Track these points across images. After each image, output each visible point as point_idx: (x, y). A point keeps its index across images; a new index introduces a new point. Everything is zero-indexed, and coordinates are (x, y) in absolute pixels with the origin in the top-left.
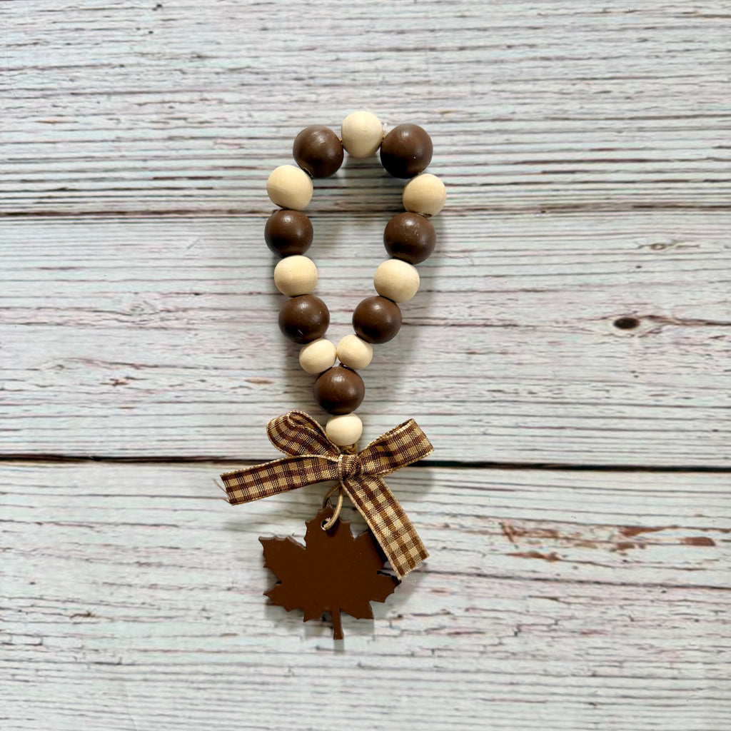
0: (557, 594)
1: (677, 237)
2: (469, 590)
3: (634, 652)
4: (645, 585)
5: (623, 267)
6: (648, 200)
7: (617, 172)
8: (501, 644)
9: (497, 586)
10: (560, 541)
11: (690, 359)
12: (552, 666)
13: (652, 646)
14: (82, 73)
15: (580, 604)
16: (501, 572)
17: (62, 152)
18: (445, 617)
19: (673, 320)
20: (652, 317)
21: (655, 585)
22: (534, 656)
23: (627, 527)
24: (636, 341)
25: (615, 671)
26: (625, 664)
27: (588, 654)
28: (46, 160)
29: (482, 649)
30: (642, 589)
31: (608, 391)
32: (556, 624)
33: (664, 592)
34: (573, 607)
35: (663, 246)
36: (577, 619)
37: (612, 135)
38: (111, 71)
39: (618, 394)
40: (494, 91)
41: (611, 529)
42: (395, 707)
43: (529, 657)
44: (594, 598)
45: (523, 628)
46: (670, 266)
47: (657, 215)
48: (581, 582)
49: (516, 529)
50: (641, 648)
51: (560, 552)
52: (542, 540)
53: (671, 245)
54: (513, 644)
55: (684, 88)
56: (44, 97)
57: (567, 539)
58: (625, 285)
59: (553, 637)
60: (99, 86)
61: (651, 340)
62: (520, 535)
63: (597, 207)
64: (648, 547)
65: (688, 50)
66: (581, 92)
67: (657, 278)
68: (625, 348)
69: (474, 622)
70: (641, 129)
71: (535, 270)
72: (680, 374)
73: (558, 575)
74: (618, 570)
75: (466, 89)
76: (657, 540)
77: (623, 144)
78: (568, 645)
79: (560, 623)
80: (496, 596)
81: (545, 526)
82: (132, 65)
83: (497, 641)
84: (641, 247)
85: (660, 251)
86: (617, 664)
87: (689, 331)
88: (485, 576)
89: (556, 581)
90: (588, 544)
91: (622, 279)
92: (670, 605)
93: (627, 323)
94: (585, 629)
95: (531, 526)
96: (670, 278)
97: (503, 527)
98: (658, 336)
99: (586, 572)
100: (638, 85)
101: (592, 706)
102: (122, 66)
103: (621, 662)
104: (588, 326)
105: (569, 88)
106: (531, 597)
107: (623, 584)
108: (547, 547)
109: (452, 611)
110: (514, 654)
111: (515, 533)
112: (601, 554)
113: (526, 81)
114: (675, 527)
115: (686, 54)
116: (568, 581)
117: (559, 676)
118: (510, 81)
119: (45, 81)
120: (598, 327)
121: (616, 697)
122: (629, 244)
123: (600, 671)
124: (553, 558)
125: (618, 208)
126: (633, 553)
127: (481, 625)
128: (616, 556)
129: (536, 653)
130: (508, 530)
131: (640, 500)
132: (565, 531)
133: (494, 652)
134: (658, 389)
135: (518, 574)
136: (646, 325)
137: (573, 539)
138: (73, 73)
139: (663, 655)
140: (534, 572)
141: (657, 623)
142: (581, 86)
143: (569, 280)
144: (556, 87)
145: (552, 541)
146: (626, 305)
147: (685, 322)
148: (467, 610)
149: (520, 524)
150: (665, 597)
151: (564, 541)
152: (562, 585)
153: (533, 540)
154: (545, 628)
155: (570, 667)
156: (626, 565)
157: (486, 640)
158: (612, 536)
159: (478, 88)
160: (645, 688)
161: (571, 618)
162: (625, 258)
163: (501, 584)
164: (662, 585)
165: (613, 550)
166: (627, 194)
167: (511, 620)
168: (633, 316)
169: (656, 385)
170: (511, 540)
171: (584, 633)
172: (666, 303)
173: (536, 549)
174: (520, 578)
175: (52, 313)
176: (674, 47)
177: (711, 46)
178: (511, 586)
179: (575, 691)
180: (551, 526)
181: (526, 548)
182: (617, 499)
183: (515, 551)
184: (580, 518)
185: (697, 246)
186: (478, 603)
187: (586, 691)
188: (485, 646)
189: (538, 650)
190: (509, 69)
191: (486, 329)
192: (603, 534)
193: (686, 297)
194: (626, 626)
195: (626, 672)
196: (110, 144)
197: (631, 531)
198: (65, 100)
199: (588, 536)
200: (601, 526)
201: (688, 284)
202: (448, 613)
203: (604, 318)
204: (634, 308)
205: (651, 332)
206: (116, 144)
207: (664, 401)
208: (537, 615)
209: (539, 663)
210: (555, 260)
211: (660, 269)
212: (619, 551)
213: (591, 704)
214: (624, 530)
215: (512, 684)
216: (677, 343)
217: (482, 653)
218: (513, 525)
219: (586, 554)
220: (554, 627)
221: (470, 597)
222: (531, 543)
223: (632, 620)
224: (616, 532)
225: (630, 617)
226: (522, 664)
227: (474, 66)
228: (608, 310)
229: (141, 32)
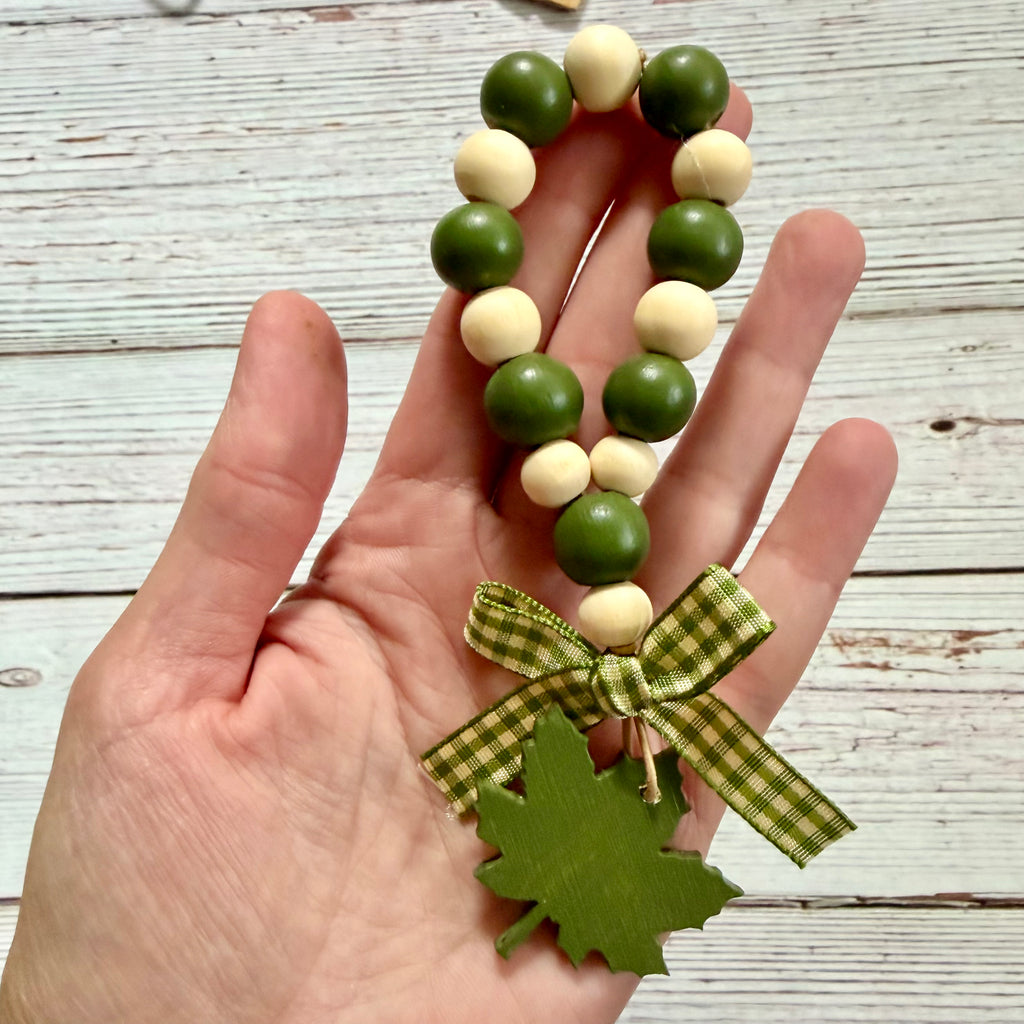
0: (892, 704)
1: (988, 337)
2: (802, 705)
3: (979, 763)
4: (985, 692)
5: (933, 370)
6: (955, 303)
7: (923, 277)
8: (838, 760)
9: (831, 699)
10: (892, 649)
11: (1010, 459)
12: (895, 781)
13: (998, 757)
14: (384, 202)
15: (919, 714)
16: (833, 685)
17: (367, 278)
18: (779, 734)
19: (989, 420)
20: (968, 419)
21: (995, 692)
22: (874, 771)
23: (960, 632)
24: (954, 443)
25: (963, 785)
26: (972, 777)
27: (932, 767)
28: (352, 288)
29: (819, 766)
30: (982, 696)
31: (929, 494)
32: (895, 736)
33: (1005, 699)
34: (911, 717)
35: (974, 348)
36: (916, 730)
37: (915, 242)
38: (414, 199)
39: (939, 497)
40: (796, 203)
41: (944, 634)
42: (733, 833)
43: (869, 773)
44: (932, 707)
45: (861, 742)
46: (982, 367)
47: (966, 317)
48: (917, 691)
49: (846, 640)
50: (987, 758)
51: (893, 661)
52: (874, 649)
53: (981, 346)
54: (851, 759)
55: (985, 192)
56: (348, 226)
57: (899, 646)
58: (938, 388)
59: (893, 750)
60: (403, 214)
61: (968, 441)
62: (852, 645)
63: (904, 313)
64: (984, 652)
65: (985, 156)
66: (881, 201)
67: (971, 379)
68: (943, 451)
69: (810, 737)
70: (943, 234)
71: (846, 376)
72: (1000, 474)
73: (893, 684)
74: (955, 677)
75: (767, 203)
76: (993, 644)
77: (928, 249)
78: (910, 758)
79: (899, 735)
80: (831, 710)
81: (876, 635)
82: (434, 193)
83: (834, 757)
84: (951, 350)
85: (971, 353)
86: (963, 777)
87: (1008, 431)
88: (817, 689)
89: (892, 690)
90: (920, 651)
91: (935, 382)
92: (1014, 713)
93: (943, 426)
94: (926, 741)
95: (861, 635)
96: (983, 379)
97: (833, 638)
98: (975, 437)
99: (921, 680)
100: (938, 191)
101: (940, 824)
102: (424, 193)
103: (968, 775)
104: (905, 430)
105: (870, 197)
106: (866, 708)
107: (962, 692)
108: (879, 656)
109: (784, 727)
110: (853, 770)
111: (845, 643)
112: (935, 661)
113: (827, 193)
114: (1010, 630)
115: (984, 160)
116: (903, 691)
117: (902, 791)
118: (811, 193)
119: (349, 210)
120: (915, 431)
121: (967, 813)
122: (940, 348)
123: (946, 785)
124: (886, 667)
125: (925, 312)
126: (969, 659)
127: (818, 740)
128: (951, 662)
129: (876, 768)
130: (838, 641)
131: (970, 603)
132: (896, 638)
133: (834, 769)
134: (980, 491)
135: (851, 685)
136: (962, 427)
137: (905, 647)
138: (376, 202)
139: (1011, 766)
140: (868, 682)
141: (1001, 731)
142: (881, 195)
143: (883, 385)
144: (855, 197)
145: (884, 650)
146: (940, 407)
147: (1001, 422)
148: (801, 725)
149: (850, 634)
150: (1008, 703)
151: (897, 649)
152: (898, 695)
153: (865, 649)
154: (884, 741)
155: (914, 781)
156: (962, 671)
157: (824, 756)
158: (946, 641)
159: (780, 201)
160: (996, 802)
161: (911, 729)
162: (936, 361)
163: (835, 697)
164: (1003, 692)
165: (948, 656)
166: (935, 298)
167: (846, 734)
168: (948, 418)
169: (977, 486)
170: (842, 650)
171: (925, 745)
172: (981, 404)
173: (867, 658)
174: (854, 690)
175: (361, 438)
176: (972, 153)
177: (1009, 151)
178: (844, 697)
179: (922, 808)
180: (882, 634)
181: (858, 659)
182: (948, 603)
183: (848, 662)
184: (912, 625)
185: (1009, 346)
186: (813, 718)
187: (933, 808)
188: (823, 763)
189: (878, 765)
190: (808, 181)
191: (802, 437)
192: (937, 640)
193: (1001, 398)
194: (969, 736)
195: (974, 785)
196: (414, 270)
197: (965, 635)
198: (368, 229)
199: (920, 643)
200: (933, 632)
201: (1002, 384)
202: (782, 730)
203: (920, 422)
204: (948, 411)
205: (968, 434)
206: (422, 270)
207: (988, 501)
208: (875, 727)
209: (881, 779)
210: (867, 365)
211: (972, 370)
212: (954, 657)
213: (940, 821)
214: (957, 635)
215: (854, 802)
216: (995, 443)
217: (821, 770)
218: (844, 635)
219: (919, 661)
220: (893, 739)
221: (804, 712)
222: (863, 653)
223: (975, 729)
224: (949, 637)
225: (972, 726)
226: (864, 780)
227: (775, 180)
228: (923, 414)
229: (442, 160)
